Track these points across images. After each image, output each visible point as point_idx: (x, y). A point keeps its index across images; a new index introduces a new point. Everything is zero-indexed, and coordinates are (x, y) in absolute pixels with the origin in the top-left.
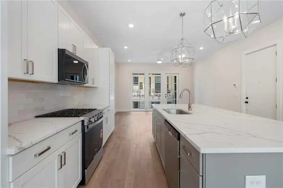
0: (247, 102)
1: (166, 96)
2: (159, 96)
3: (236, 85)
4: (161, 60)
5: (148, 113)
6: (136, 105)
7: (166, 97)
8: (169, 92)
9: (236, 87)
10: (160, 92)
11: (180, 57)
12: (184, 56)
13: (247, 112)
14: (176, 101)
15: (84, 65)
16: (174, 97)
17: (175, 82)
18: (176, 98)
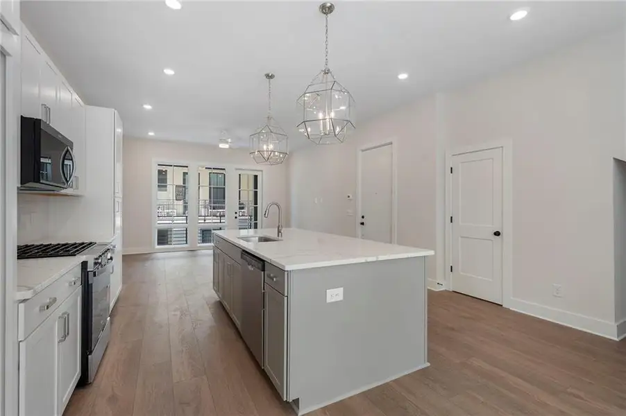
0: (362, 224)
1: (237, 215)
2: (221, 216)
3: (351, 197)
4: (227, 142)
5: (195, 253)
6: (163, 237)
7: (236, 218)
8: (243, 208)
9: (350, 200)
10: (223, 208)
11: (265, 147)
12: (271, 147)
13: (363, 237)
14: (256, 224)
15: (66, 149)
16: (253, 217)
17: (256, 187)
18: (256, 219)
